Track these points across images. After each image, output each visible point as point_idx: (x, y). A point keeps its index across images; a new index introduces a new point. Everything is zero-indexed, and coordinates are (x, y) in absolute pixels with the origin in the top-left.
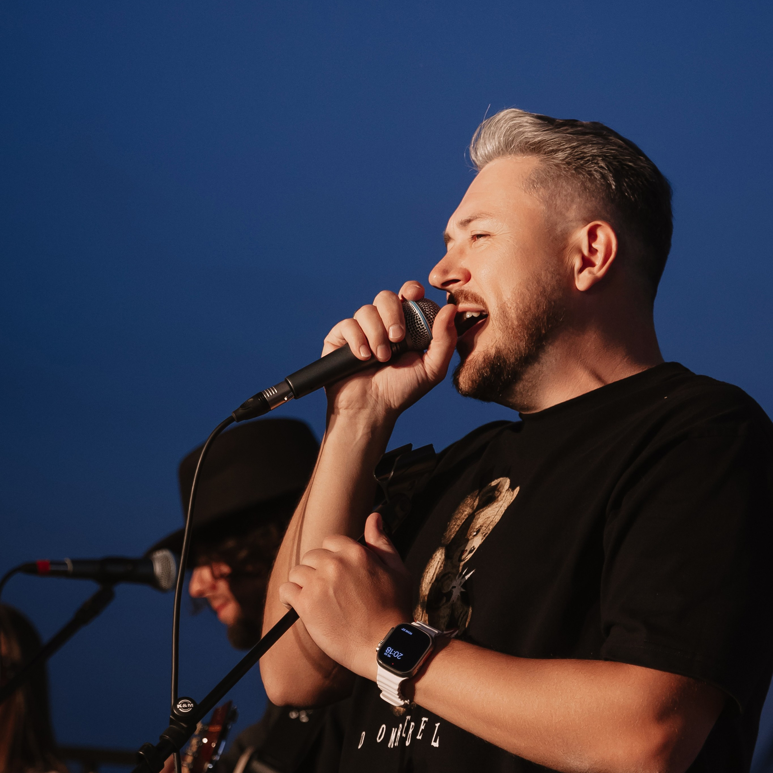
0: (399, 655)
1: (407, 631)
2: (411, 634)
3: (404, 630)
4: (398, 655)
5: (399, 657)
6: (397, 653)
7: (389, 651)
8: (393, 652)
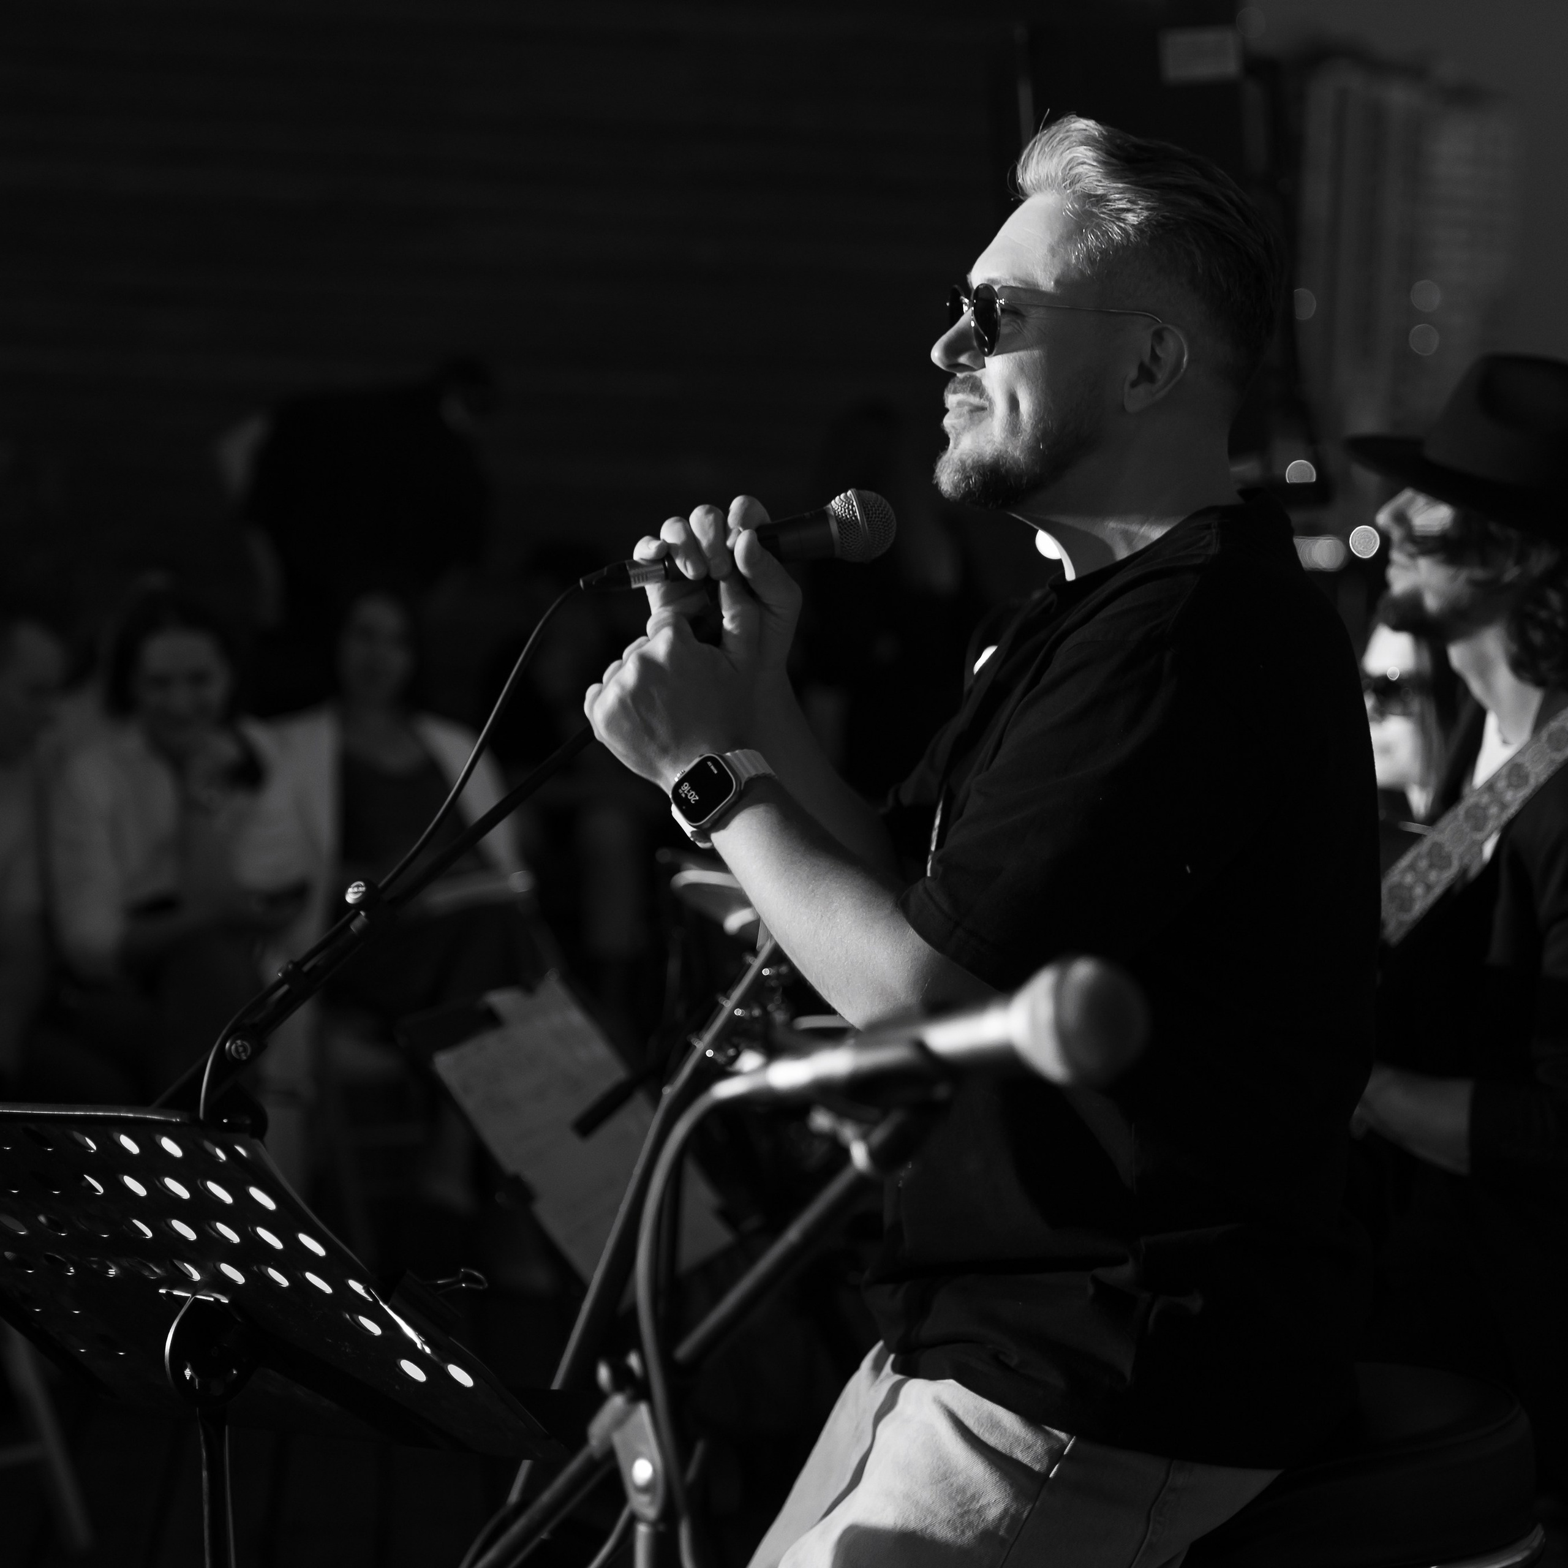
0: (695, 797)
1: (712, 767)
2: (716, 772)
3: (709, 763)
4: (693, 798)
5: (694, 800)
6: (692, 794)
7: (686, 787)
8: (689, 791)
